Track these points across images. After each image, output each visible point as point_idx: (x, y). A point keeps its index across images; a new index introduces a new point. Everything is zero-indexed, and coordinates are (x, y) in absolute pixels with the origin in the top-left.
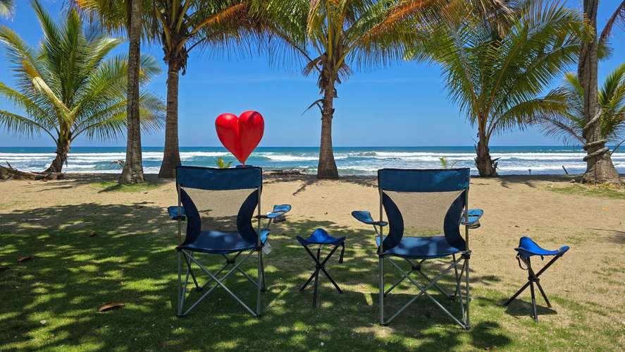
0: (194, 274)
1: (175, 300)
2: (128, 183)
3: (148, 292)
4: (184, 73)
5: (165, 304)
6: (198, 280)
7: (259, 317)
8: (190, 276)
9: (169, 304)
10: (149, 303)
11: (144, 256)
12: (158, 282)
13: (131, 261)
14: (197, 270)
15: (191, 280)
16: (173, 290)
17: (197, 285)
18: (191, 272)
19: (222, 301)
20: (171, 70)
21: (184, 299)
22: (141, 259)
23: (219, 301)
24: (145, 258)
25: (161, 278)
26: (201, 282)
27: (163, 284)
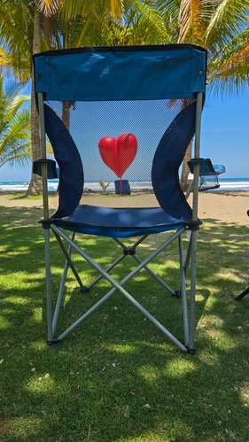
0: (77, 269)
1: (48, 308)
2: (32, 194)
3: (15, 292)
4: (74, 109)
5: (32, 314)
6: (82, 276)
7: (191, 353)
8: (70, 270)
9: (38, 314)
10: (10, 311)
11: (25, 246)
12: (33, 276)
13: (11, 251)
14: (81, 262)
15: (71, 275)
16: (48, 290)
17: (80, 282)
18: (71, 264)
19: (119, 311)
20: (64, 107)
21: (61, 307)
22: (22, 248)
23: (114, 311)
24: (26, 248)
25: (36, 272)
26: (86, 279)
27: (39, 280)
